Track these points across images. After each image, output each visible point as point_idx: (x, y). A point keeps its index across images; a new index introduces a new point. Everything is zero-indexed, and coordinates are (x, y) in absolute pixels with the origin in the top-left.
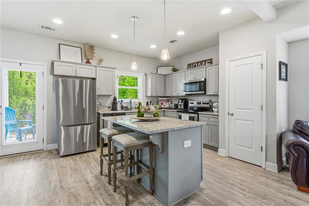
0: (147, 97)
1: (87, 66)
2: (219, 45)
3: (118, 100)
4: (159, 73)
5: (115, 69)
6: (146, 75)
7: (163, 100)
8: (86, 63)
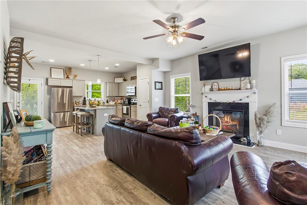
0: (107, 97)
1: (67, 80)
2: (136, 70)
3: (87, 99)
4: (115, 82)
5: (84, 81)
6: (106, 83)
7: (118, 99)
8: (67, 78)
